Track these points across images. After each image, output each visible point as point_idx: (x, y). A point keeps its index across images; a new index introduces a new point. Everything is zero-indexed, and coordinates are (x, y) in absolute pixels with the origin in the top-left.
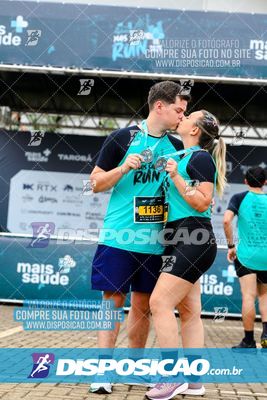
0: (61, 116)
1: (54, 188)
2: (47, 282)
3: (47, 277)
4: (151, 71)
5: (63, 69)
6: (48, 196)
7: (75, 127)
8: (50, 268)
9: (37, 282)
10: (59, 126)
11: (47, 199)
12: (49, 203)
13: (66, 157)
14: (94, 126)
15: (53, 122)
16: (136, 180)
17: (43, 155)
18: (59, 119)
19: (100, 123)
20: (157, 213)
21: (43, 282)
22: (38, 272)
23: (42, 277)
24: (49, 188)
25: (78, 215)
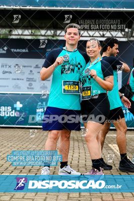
0: (12, 29)
1: (10, 67)
2: (8, 115)
3: (9, 113)
4: (57, 6)
5: (12, 7)
6: (7, 71)
7: (19, 35)
8: (9, 108)
9: (4, 115)
10: (11, 35)
11: (6, 72)
12: (7, 74)
13: (15, 50)
14: (28, 34)
15: (8, 33)
16: (62, 72)
17: (4, 50)
18: (11, 31)
19: (32, 32)
20: (74, 89)
21: (6, 115)
22: (4, 110)
23: (6, 113)
24: (8, 66)
25: (23, 79)
